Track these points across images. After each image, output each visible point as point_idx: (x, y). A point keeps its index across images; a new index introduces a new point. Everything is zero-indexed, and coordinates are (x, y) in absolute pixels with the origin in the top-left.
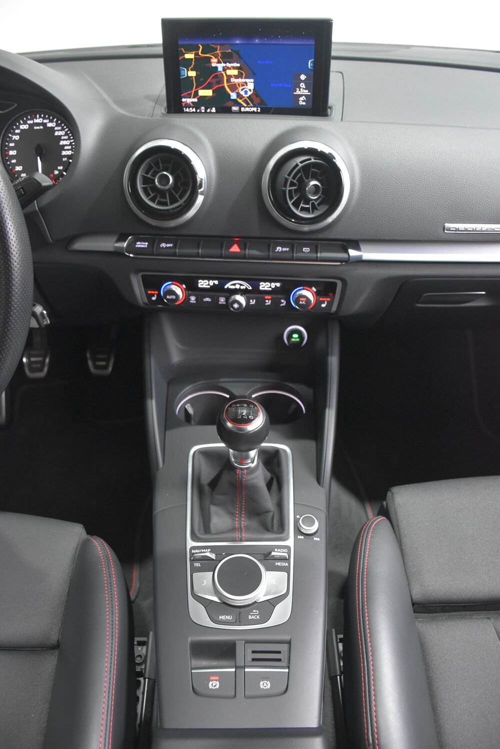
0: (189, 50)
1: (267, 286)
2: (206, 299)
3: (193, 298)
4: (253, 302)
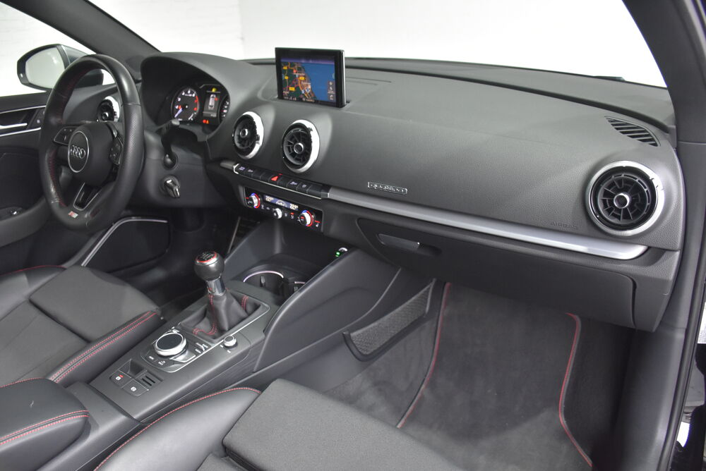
0: (285, 65)
1: (293, 207)
2: (268, 208)
3: (263, 206)
4: (286, 215)
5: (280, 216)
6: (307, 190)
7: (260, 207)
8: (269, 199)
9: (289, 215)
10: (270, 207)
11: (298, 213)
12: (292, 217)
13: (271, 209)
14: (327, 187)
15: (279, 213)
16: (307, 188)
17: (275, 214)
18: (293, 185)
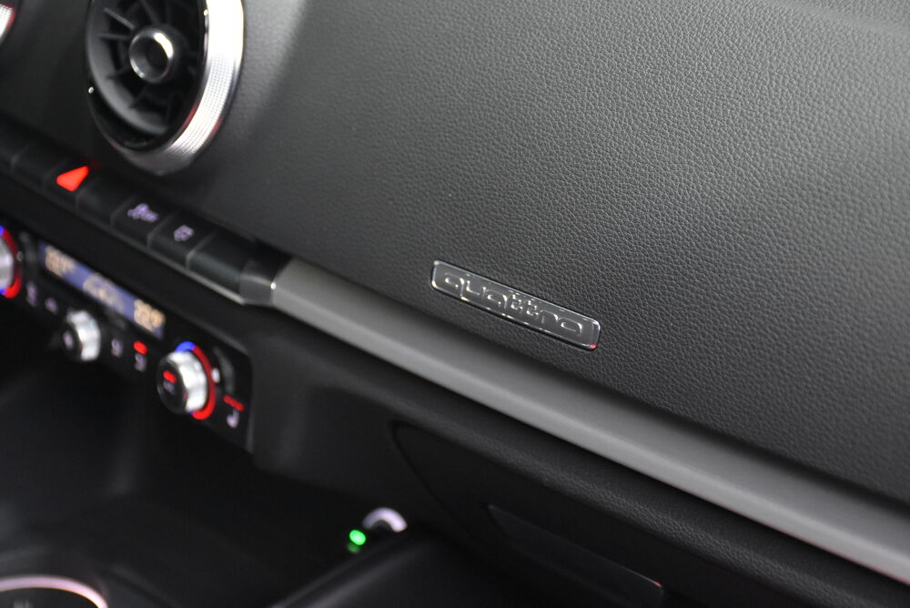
1: (148, 317)
2: (51, 305)
3: (32, 292)
4: (117, 348)
5: (90, 352)
6: (191, 255)
7: (23, 292)
8: (59, 263)
9: (129, 353)
10: (58, 301)
11: (161, 345)
12: (141, 363)
13: (63, 313)
14: (272, 260)
15: (88, 336)
16: (190, 243)
17: (68, 340)
18: (140, 221)
